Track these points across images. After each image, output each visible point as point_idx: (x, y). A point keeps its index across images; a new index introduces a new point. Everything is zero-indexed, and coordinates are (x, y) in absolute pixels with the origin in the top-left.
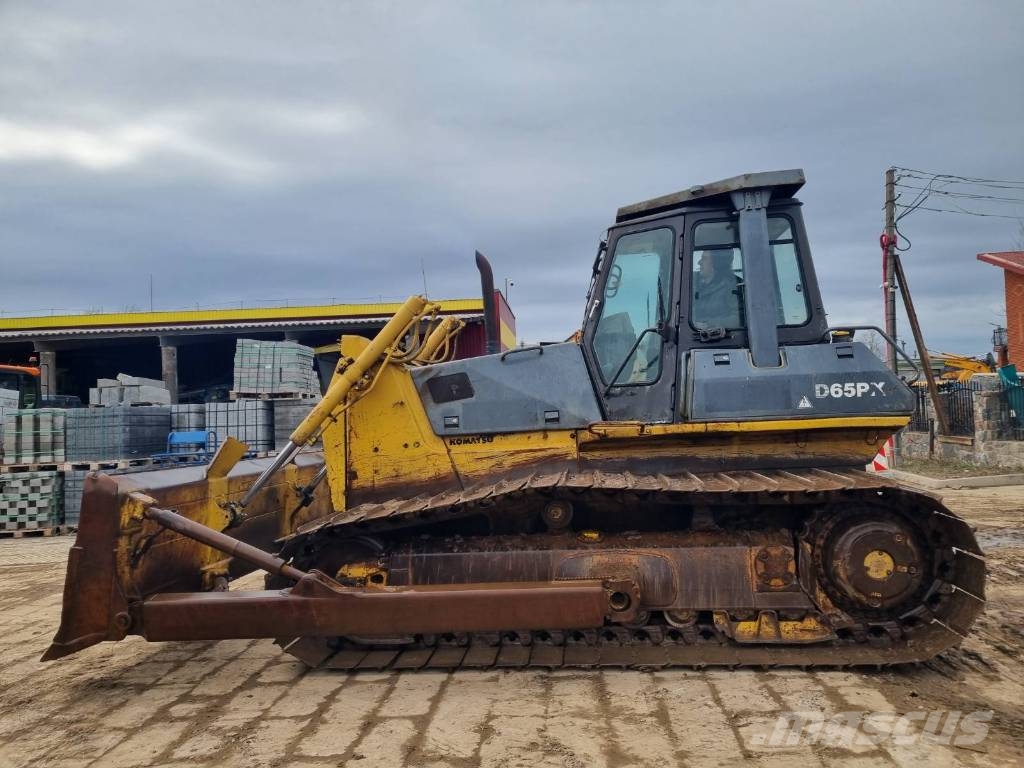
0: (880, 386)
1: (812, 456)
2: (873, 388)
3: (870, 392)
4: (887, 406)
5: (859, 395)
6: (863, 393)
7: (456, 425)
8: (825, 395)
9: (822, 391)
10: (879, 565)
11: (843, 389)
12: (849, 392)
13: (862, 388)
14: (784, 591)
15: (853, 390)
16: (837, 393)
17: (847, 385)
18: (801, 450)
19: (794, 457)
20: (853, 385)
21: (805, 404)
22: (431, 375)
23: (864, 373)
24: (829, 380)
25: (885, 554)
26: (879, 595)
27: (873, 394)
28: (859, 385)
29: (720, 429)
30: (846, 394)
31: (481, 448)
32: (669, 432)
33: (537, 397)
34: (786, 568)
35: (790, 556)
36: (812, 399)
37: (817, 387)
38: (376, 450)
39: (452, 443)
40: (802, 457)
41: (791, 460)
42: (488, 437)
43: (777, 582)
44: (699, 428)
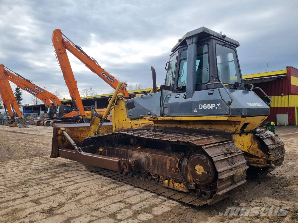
0: (219, 105)
1: (213, 130)
2: (216, 106)
3: (215, 107)
4: (221, 113)
5: (212, 108)
6: (213, 108)
7: (131, 115)
8: (202, 108)
9: (201, 107)
10: (200, 170)
11: (207, 106)
12: (209, 107)
13: (213, 106)
14: (174, 172)
15: (210, 106)
16: (205, 107)
17: (208, 105)
18: (210, 127)
19: (208, 130)
20: (210, 104)
21: (195, 111)
22: (128, 102)
23: (214, 100)
24: (203, 102)
25: (201, 166)
26: (198, 180)
27: (216, 108)
28: (212, 105)
29: (174, 119)
30: (208, 108)
31: (136, 122)
32: (162, 119)
33: (146, 108)
34: (176, 165)
35: (178, 162)
36: (198, 110)
37: (199, 105)
38: (119, 121)
39: (132, 120)
40: (210, 130)
41: (207, 131)
42: (138, 119)
43: (173, 169)
44: (168, 118)
